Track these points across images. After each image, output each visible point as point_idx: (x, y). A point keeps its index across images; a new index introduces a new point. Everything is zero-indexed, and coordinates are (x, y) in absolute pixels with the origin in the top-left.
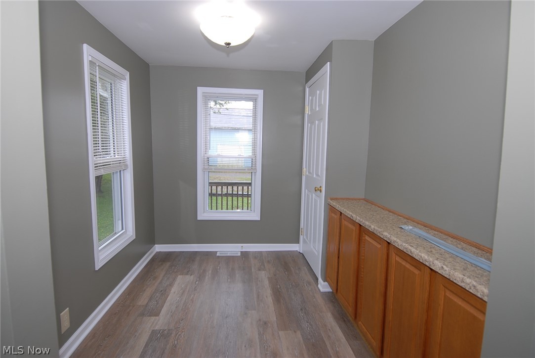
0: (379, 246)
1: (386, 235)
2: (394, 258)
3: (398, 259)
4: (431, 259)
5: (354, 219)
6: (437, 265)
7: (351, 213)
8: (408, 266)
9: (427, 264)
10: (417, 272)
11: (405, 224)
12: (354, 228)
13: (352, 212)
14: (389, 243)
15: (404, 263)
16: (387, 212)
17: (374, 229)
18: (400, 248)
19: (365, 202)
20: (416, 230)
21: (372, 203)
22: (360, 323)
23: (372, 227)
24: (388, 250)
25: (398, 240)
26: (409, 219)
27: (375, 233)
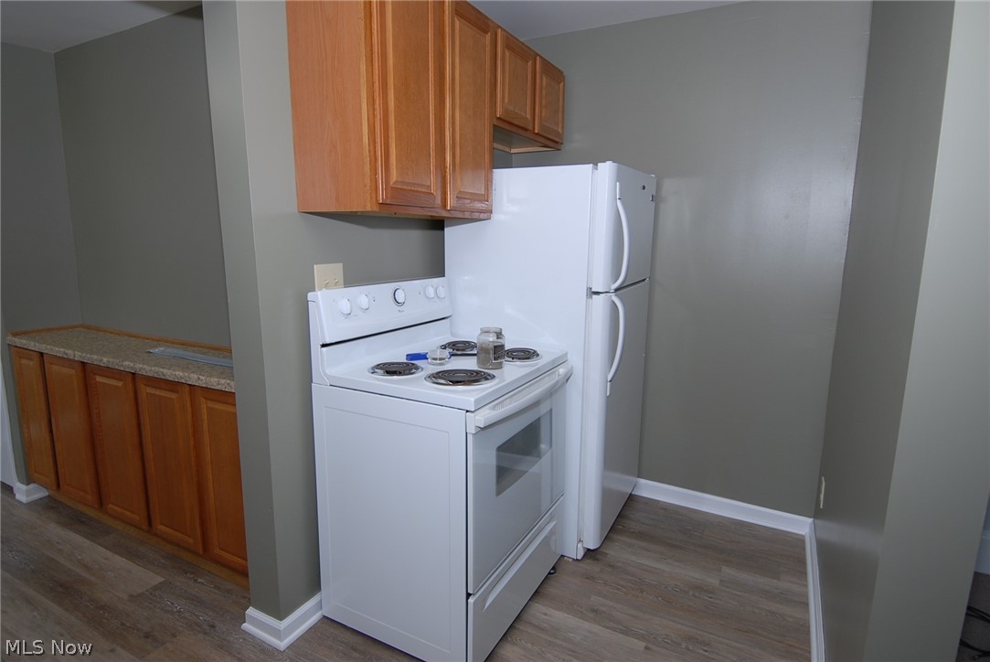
0: (120, 384)
1: (127, 365)
2: (145, 391)
3: (150, 390)
4: (186, 374)
5: (71, 357)
6: (193, 378)
7: (62, 350)
8: (162, 393)
9: (183, 381)
10: (174, 396)
11: (156, 347)
12: (73, 372)
13: (63, 347)
14: (134, 374)
15: (158, 392)
16: (126, 337)
17: (108, 361)
18: (149, 374)
19: (85, 330)
20: (169, 350)
21: (98, 329)
22: (110, 506)
23: (105, 360)
24: (135, 385)
25: (145, 366)
26: (159, 341)
27: (110, 366)
